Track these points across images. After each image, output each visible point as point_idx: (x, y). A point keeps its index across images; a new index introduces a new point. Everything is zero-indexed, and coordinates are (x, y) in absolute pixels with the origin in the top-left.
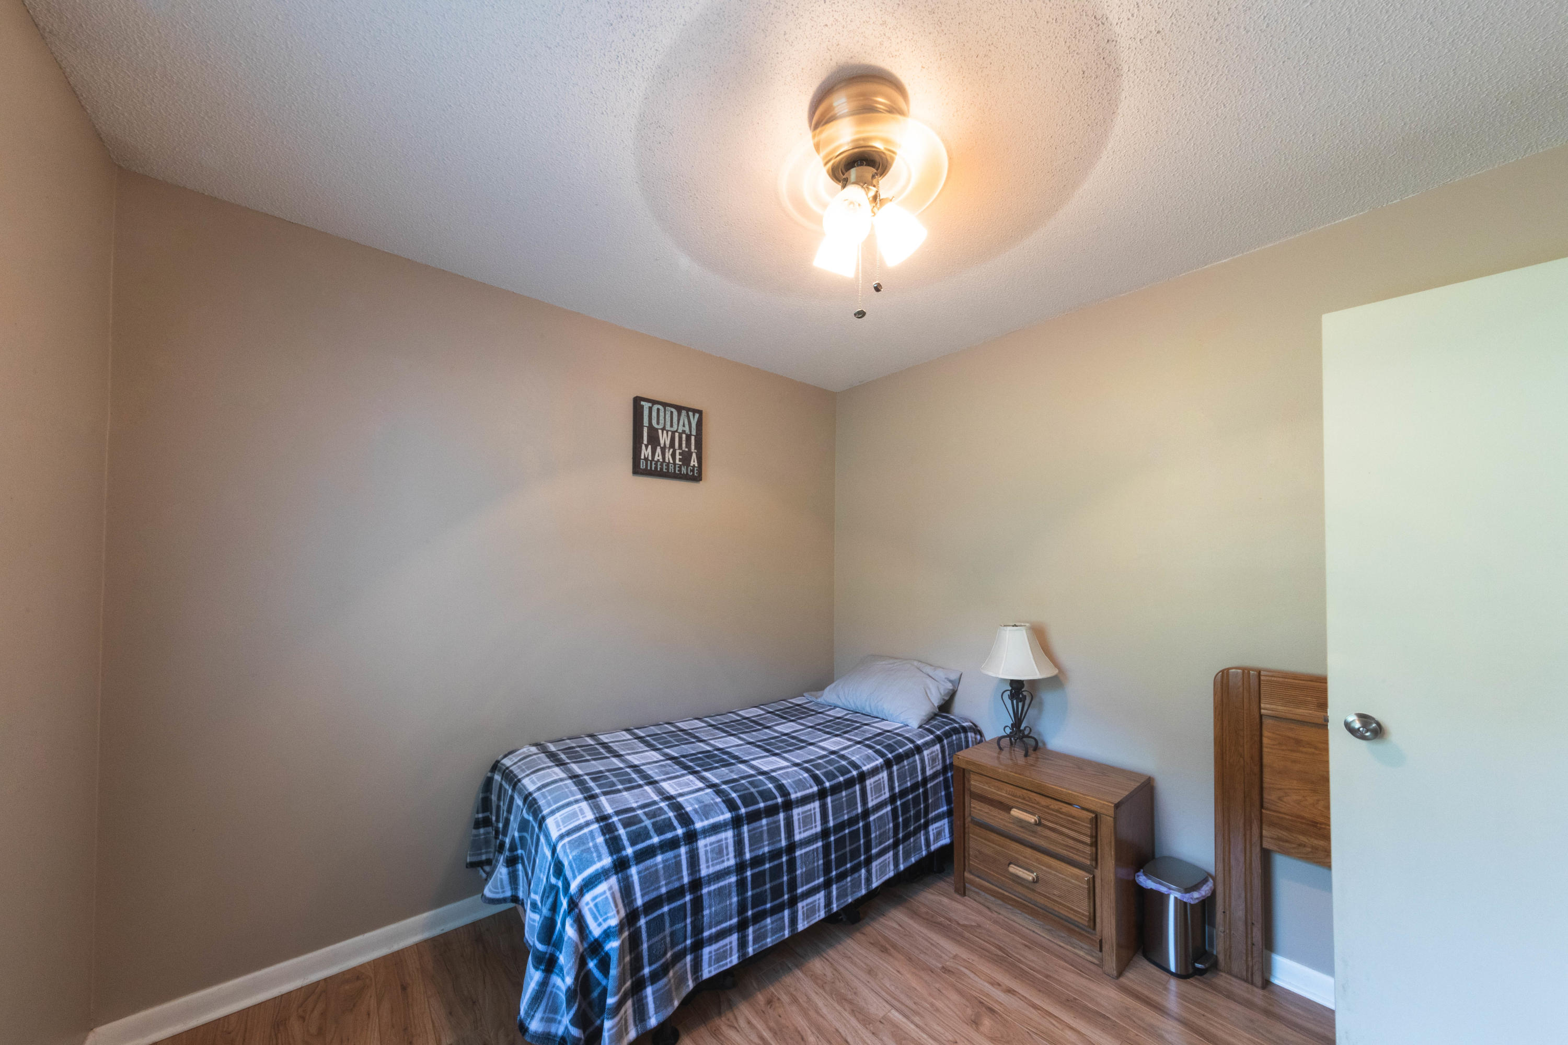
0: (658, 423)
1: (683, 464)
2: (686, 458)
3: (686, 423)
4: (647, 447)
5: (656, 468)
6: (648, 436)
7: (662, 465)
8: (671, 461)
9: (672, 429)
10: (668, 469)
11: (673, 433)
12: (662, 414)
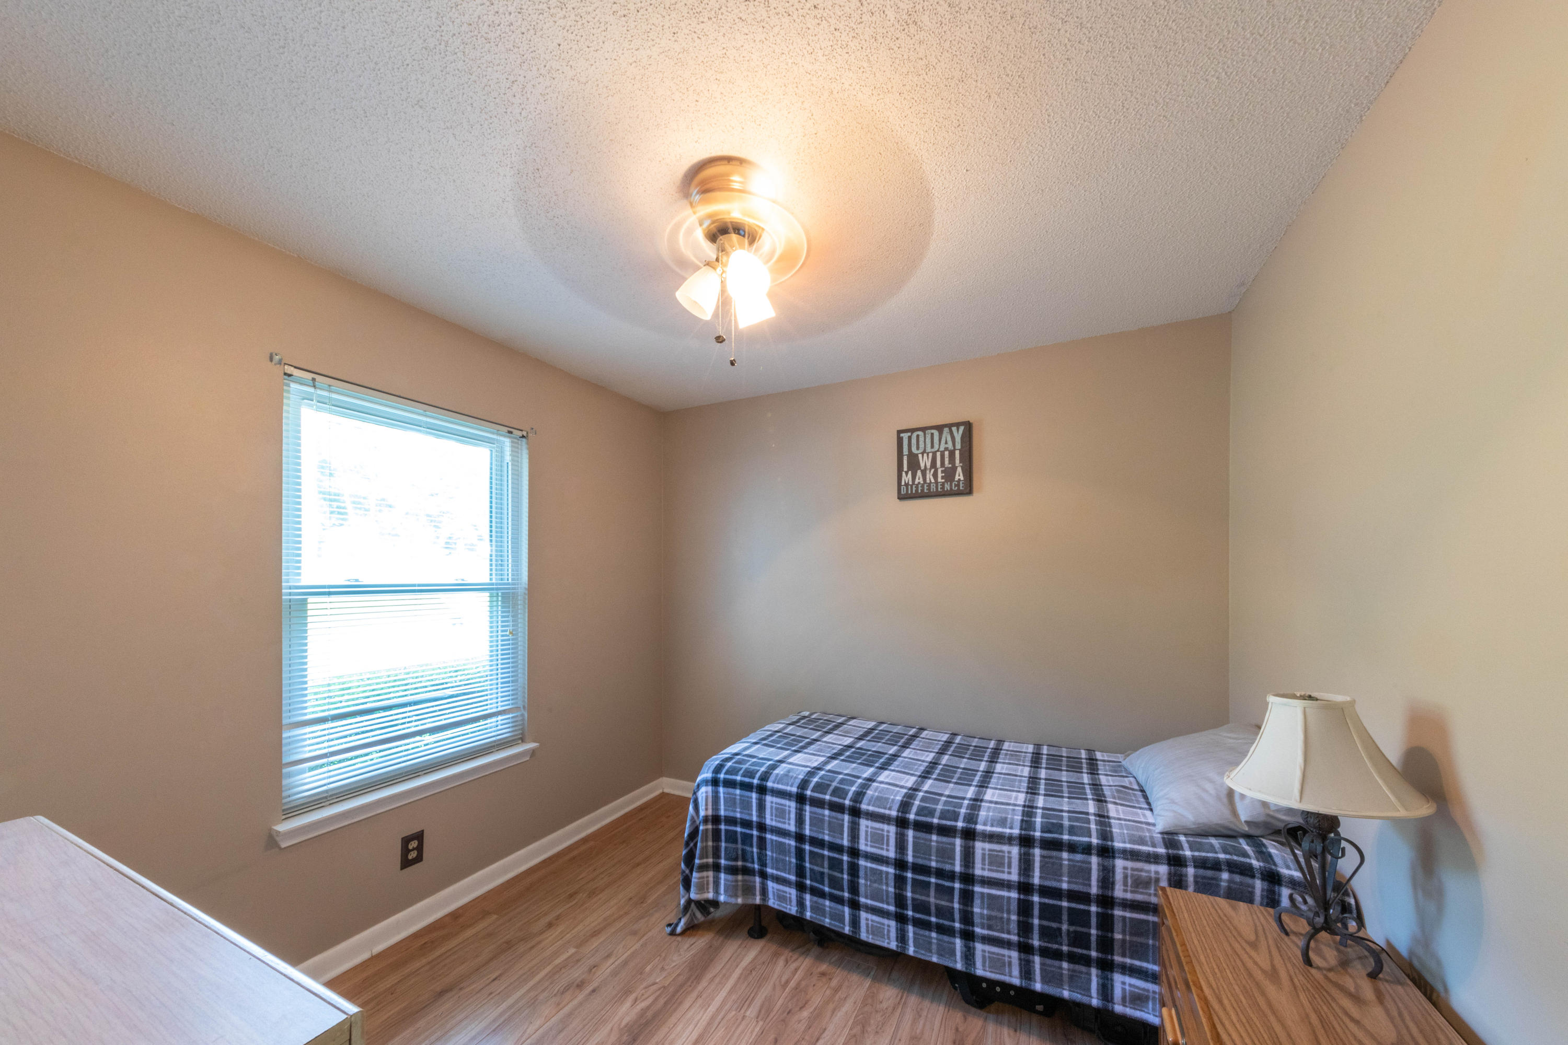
0: (918, 448)
1: (946, 481)
2: (949, 474)
3: (949, 439)
4: (907, 473)
5: (917, 490)
6: (908, 462)
7: (923, 486)
8: (933, 481)
9: (933, 450)
10: (929, 489)
11: (934, 454)
12: (922, 439)
